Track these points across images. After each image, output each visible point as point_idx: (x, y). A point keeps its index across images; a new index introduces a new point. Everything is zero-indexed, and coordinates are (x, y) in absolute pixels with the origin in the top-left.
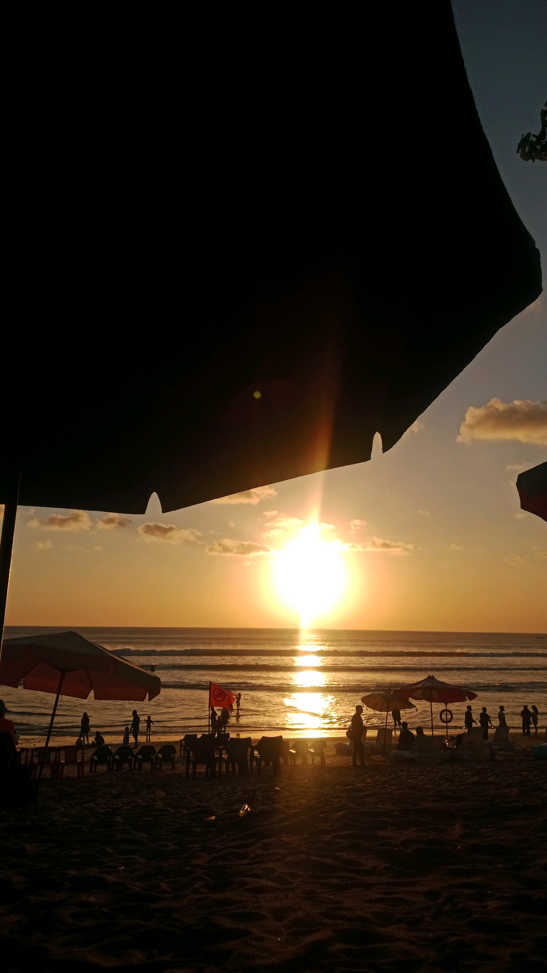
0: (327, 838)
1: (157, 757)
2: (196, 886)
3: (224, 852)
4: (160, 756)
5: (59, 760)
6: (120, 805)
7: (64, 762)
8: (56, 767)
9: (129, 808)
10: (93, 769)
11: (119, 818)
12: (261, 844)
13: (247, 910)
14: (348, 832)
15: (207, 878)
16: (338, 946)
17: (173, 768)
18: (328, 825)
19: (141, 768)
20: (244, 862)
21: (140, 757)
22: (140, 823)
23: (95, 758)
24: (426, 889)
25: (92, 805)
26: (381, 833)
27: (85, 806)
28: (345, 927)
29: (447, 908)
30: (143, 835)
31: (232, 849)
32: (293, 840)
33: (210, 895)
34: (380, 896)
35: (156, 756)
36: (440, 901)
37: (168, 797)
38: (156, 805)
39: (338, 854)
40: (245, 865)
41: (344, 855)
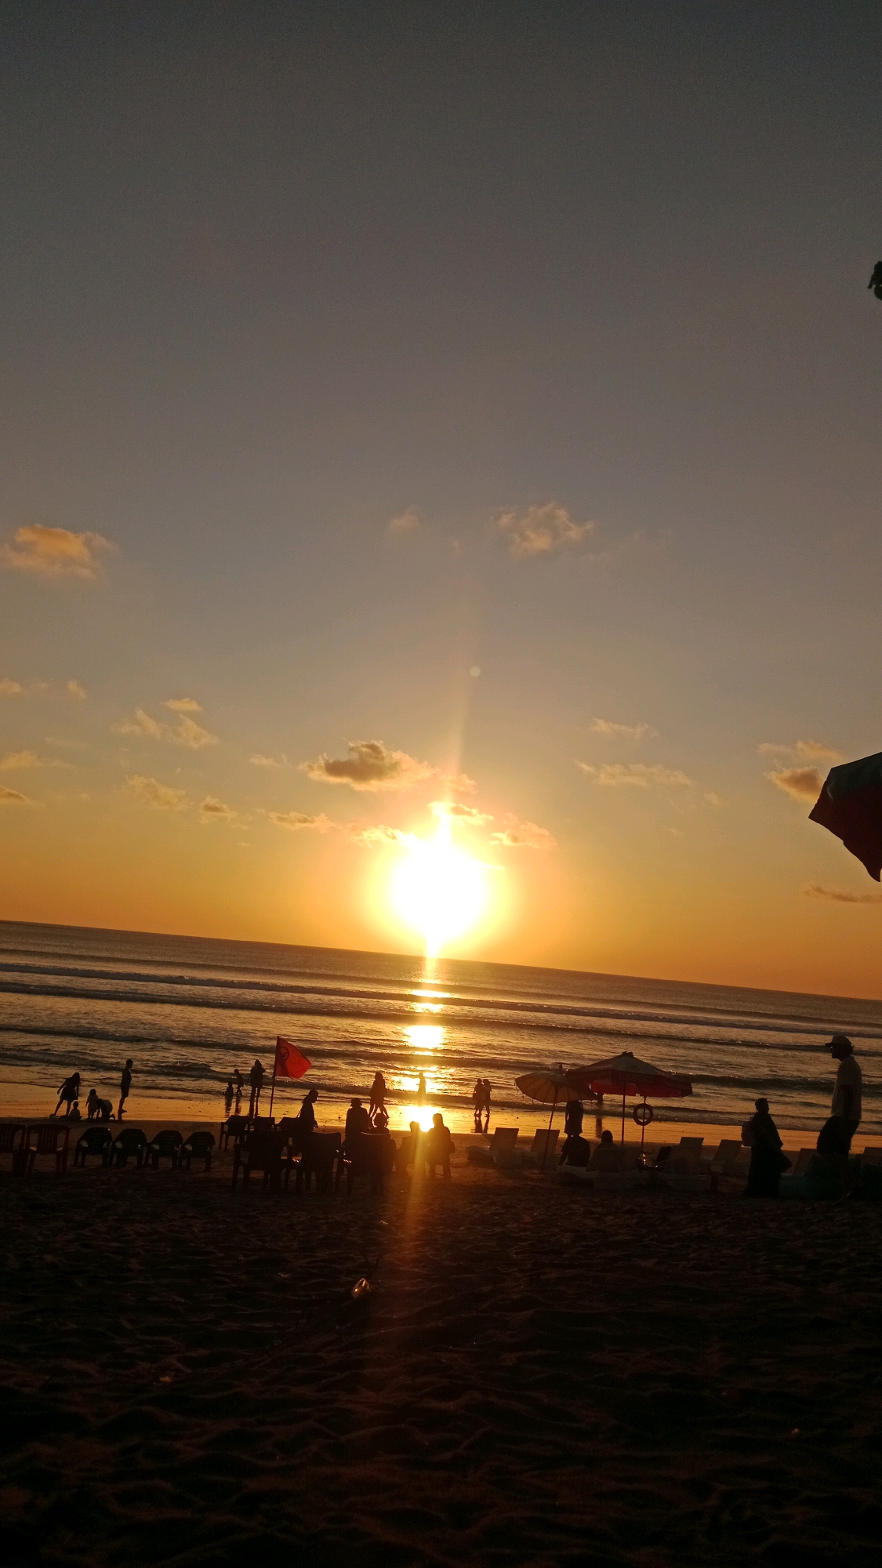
0: (510, 1359)
1: (184, 1150)
2: (314, 1448)
4: (189, 1147)
5: (28, 1145)
6: (133, 1237)
7: (35, 1149)
8: (22, 1156)
9: (148, 1243)
10: (80, 1160)
11: (132, 1261)
15: (327, 1430)
17: (208, 1169)
18: (508, 1332)
19: (156, 1165)
21: (156, 1147)
23: (85, 1144)
30: (178, 1299)
35: (183, 1145)
39: (532, 1394)
41: (541, 1396)
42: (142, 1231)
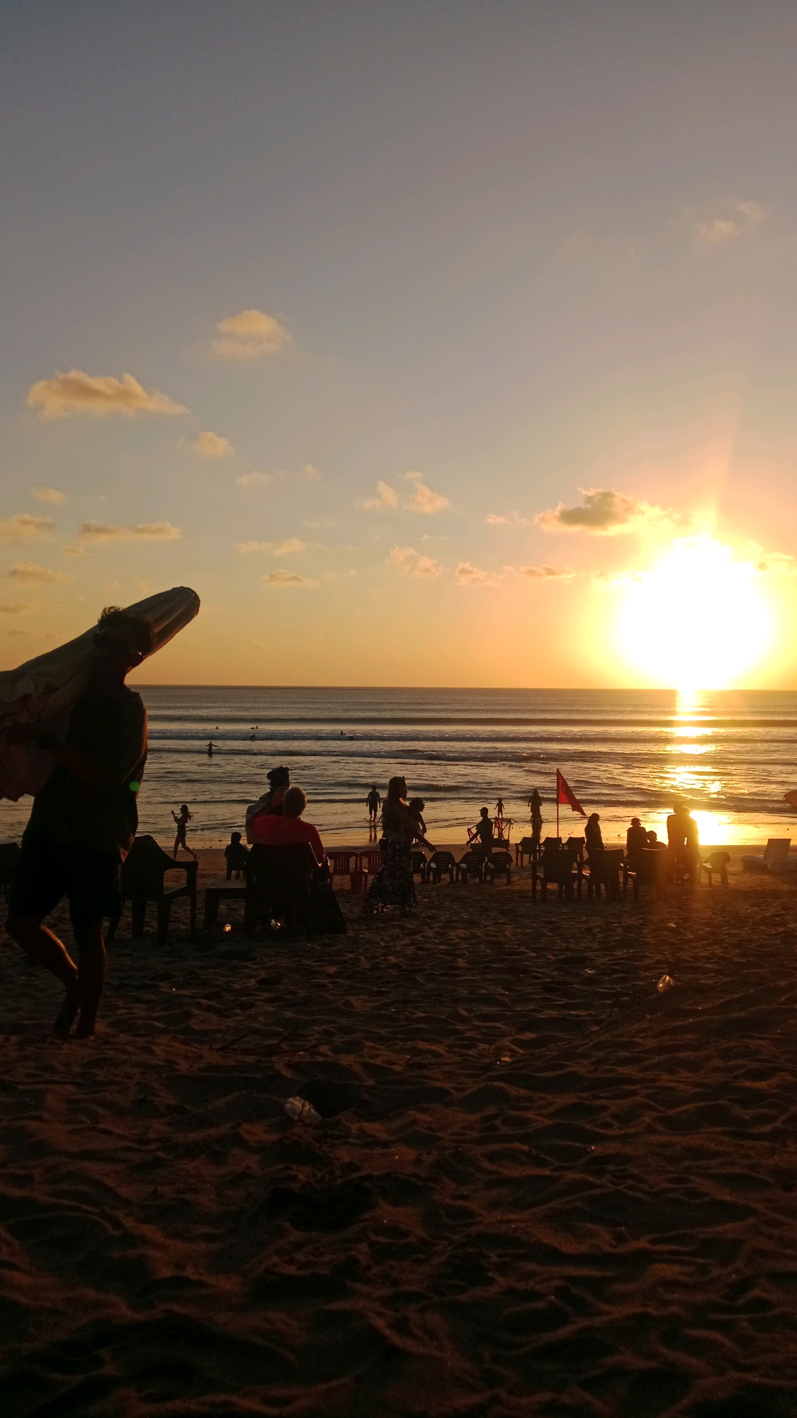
4: (491, 865)
8: (357, 877)
17: (509, 882)
19: (465, 881)
21: (464, 866)
42: (464, 935)
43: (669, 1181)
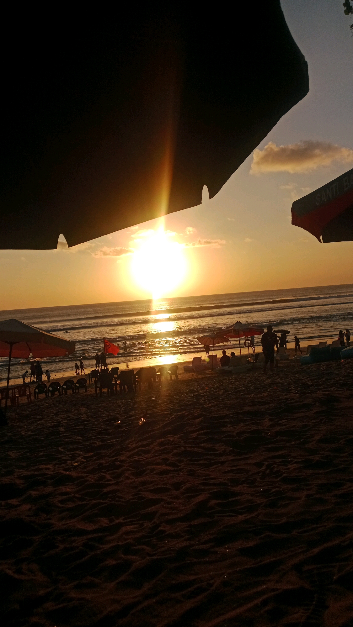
0: (194, 435)
1: (75, 386)
2: (126, 475)
3: (136, 450)
4: (78, 385)
5: (15, 395)
6: (60, 420)
7: (18, 396)
8: (14, 399)
9: (66, 421)
10: (36, 397)
11: (61, 428)
12: (157, 443)
13: (159, 486)
14: (206, 431)
15: (131, 469)
16: (213, 502)
17: (86, 391)
18: (194, 426)
19: (66, 393)
20: (149, 455)
21: (65, 387)
22: (76, 431)
23: (37, 391)
24: (255, 462)
25: (43, 422)
26: (224, 429)
27: (39, 423)
28: (215, 490)
29: (268, 472)
30: (79, 438)
31: (141, 448)
32: (175, 439)
33: (136, 480)
34: (230, 469)
35: (75, 384)
36: (264, 468)
37: (88, 411)
38: (83, 418)
39: (202, 445)
40: (151, 458)
41: (205, 445)
43: (132, 496)
